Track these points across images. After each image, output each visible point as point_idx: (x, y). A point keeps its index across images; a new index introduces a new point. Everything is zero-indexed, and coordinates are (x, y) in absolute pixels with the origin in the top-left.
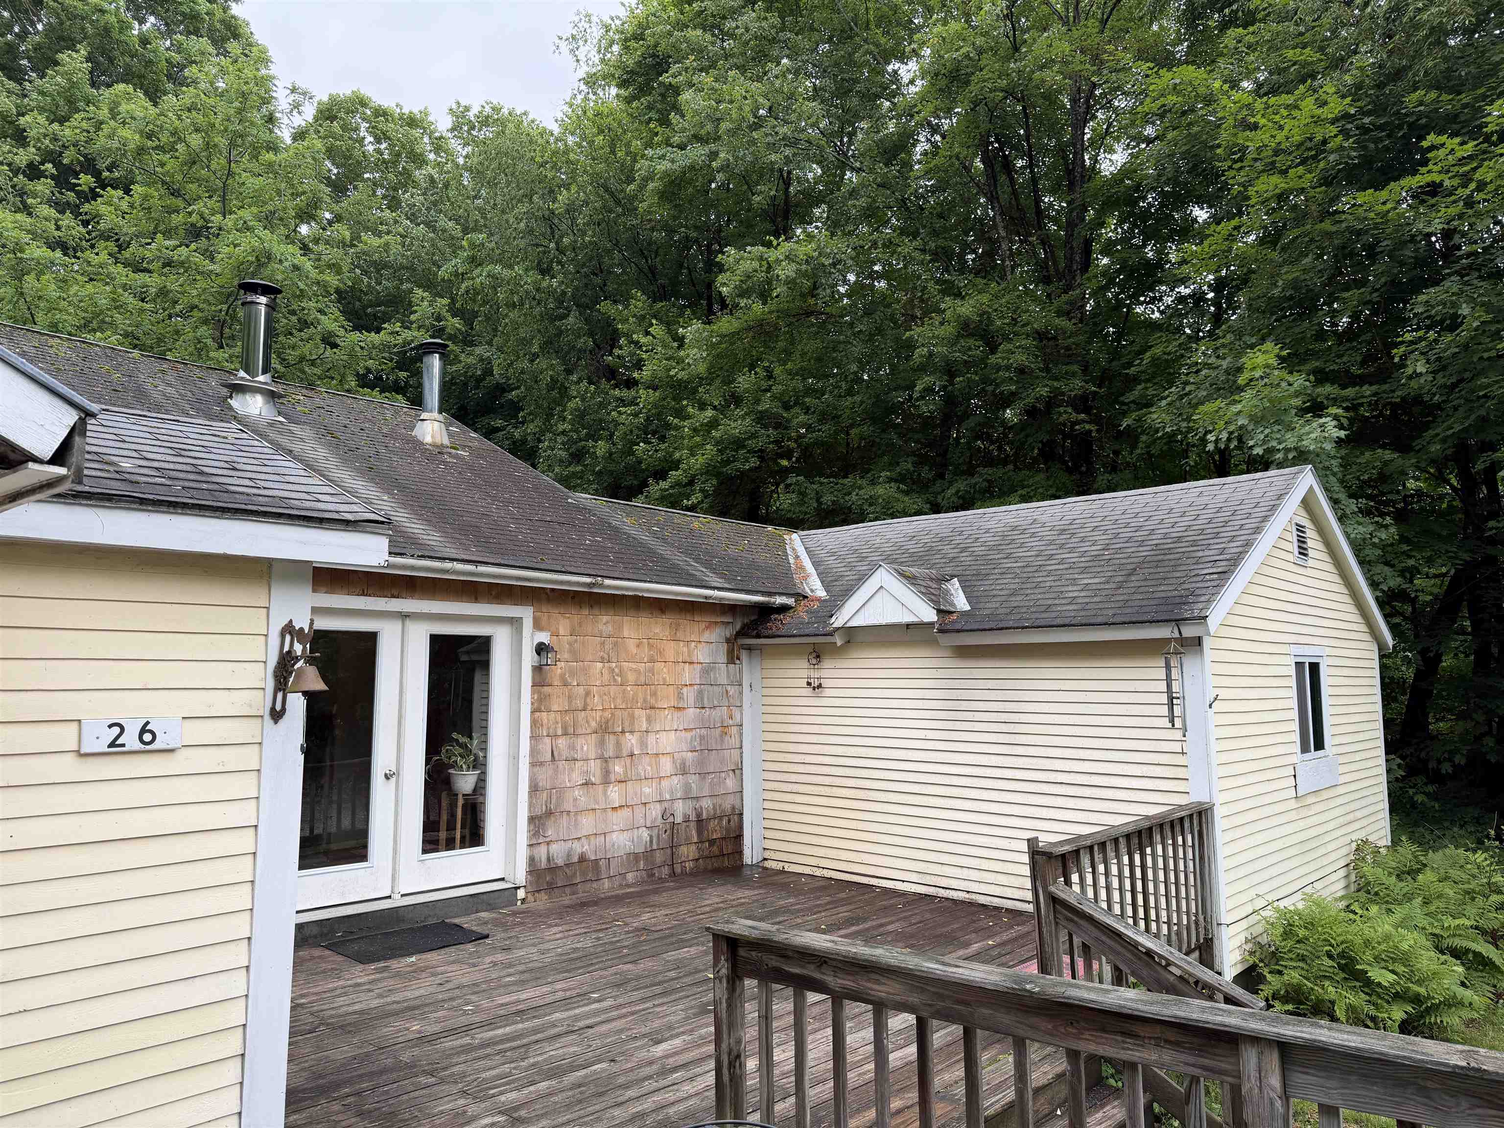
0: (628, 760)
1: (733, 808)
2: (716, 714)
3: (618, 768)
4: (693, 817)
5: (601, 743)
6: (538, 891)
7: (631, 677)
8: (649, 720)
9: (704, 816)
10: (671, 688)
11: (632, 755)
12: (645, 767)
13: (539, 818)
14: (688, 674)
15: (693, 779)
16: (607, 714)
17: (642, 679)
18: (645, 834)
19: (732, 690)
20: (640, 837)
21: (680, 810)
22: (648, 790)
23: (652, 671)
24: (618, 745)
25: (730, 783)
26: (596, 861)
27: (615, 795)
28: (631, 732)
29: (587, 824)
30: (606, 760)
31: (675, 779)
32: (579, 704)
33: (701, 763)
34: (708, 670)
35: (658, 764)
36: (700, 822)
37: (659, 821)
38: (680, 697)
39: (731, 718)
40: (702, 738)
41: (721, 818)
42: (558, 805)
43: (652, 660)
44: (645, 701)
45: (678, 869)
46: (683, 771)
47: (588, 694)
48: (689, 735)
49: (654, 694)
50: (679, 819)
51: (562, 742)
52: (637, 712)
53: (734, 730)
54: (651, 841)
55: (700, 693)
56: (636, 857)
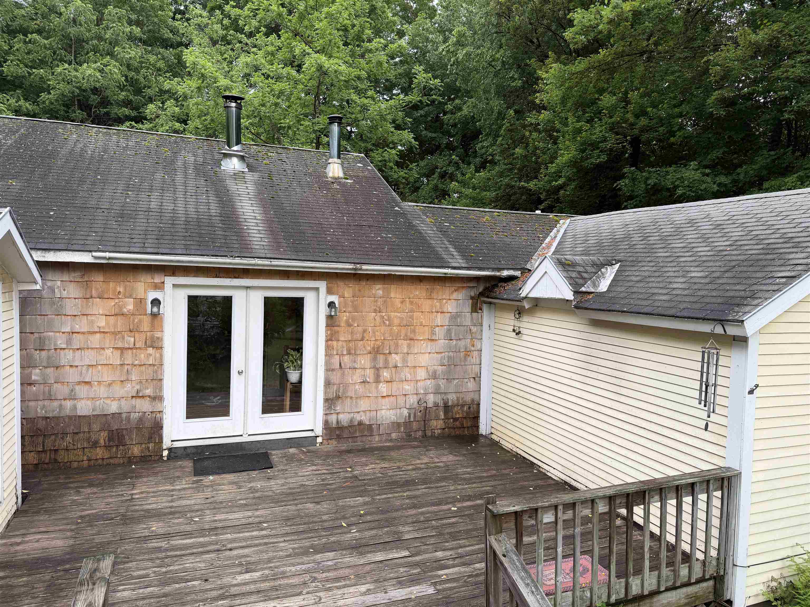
0: (394, 370)
1: (473, 400)
2: (462, 344)
3: (386, 374)
4: (441, 404)
5: (374, 359)
6: (331, 439)
7: (396, 321)
8: (409, 346)
9: (450, 404)
10: (426, 328)
11: (396, 367)
12: (406, 374)
13: (332, 400)
14: (439, 319)
15: (442, 383)
16: (379, 343)
17: (405, 322)
18: (405, 412)
19: (474, 329)
20: (401, 414)
21: (431, 399)
22: (407, 387)
23: (412, 317)
24: (386, 361)
25: (471, 385)
26: (370, 425)
27: (383, 388)
28: (396, 353)
29: (364, 405)
30: (378, 369)
31: (428, 382)
32: (359, 336)
33: (449, 372)
34: (454, 317)
35: (415, 373)
36: (447, 407)
37: (416, 405)
38: (433, 333)
39: (473, 346)
40: (449, 358)
41: (463, 406)
42: (344, 393)
43: (412, 311)
44: (406, 335)
45: (429, 433)
46: (434, 376)
47: (365, 331)
48: (439, 356)
49: (414, 331)
50: (430, 405)
51: (346, 359)
52: (400, 342)
53: (475, 354)
54: (409, 416)
55: (449, 331)
56: (399, 425)
